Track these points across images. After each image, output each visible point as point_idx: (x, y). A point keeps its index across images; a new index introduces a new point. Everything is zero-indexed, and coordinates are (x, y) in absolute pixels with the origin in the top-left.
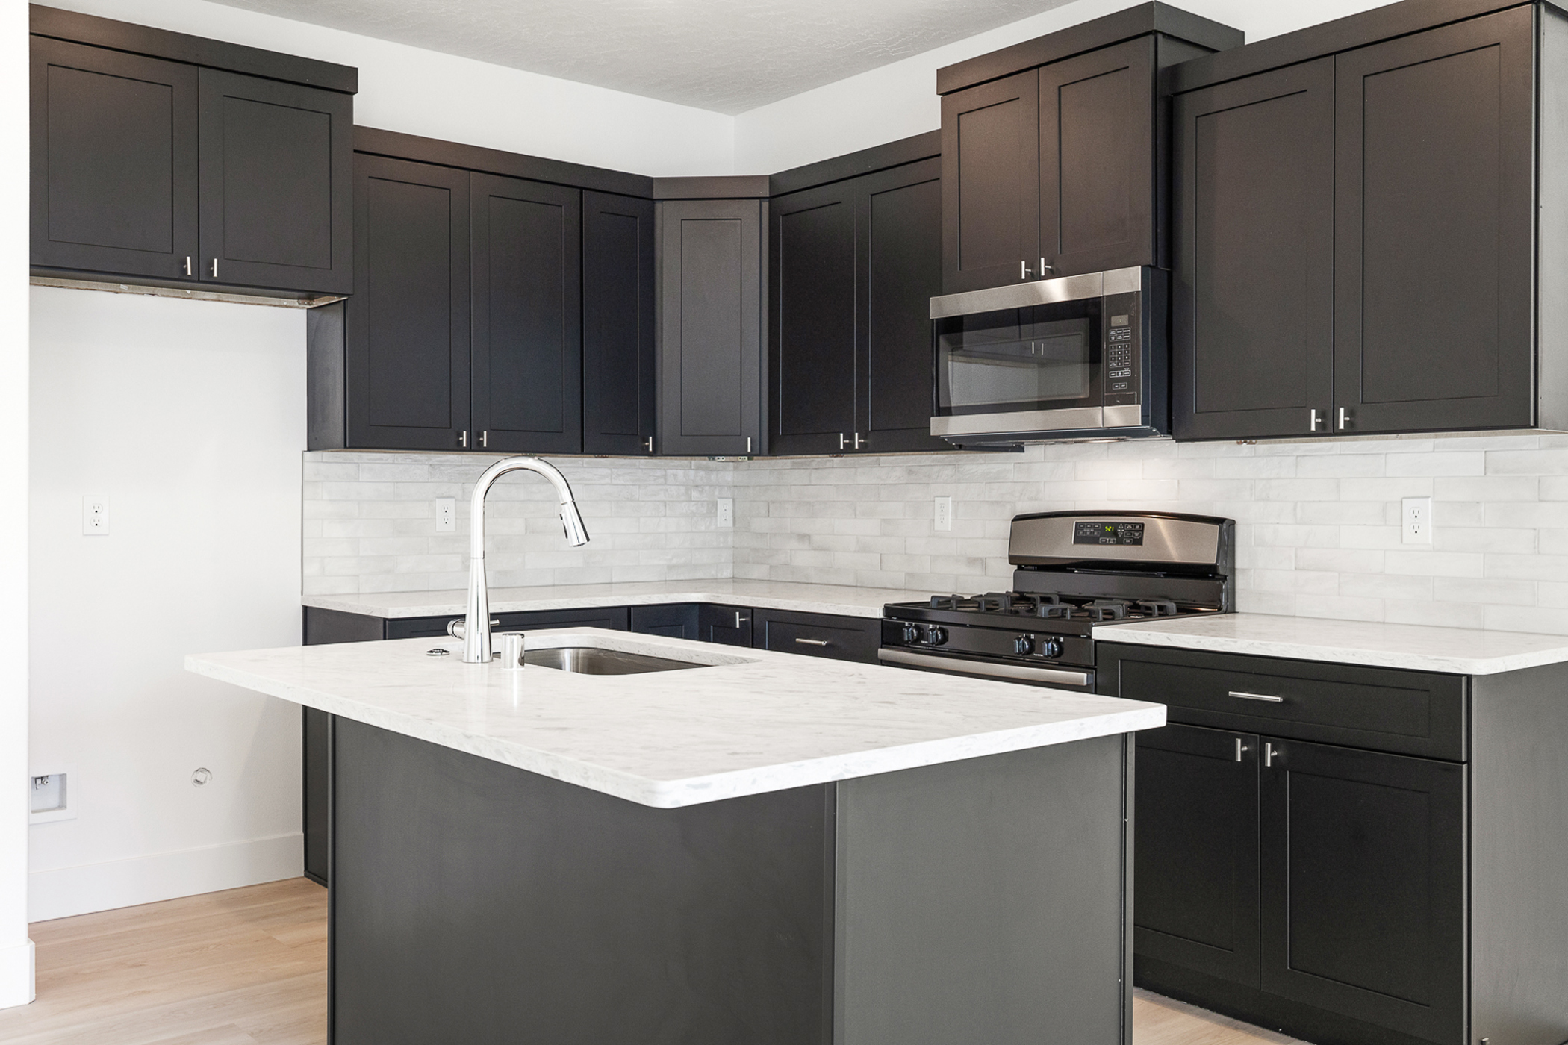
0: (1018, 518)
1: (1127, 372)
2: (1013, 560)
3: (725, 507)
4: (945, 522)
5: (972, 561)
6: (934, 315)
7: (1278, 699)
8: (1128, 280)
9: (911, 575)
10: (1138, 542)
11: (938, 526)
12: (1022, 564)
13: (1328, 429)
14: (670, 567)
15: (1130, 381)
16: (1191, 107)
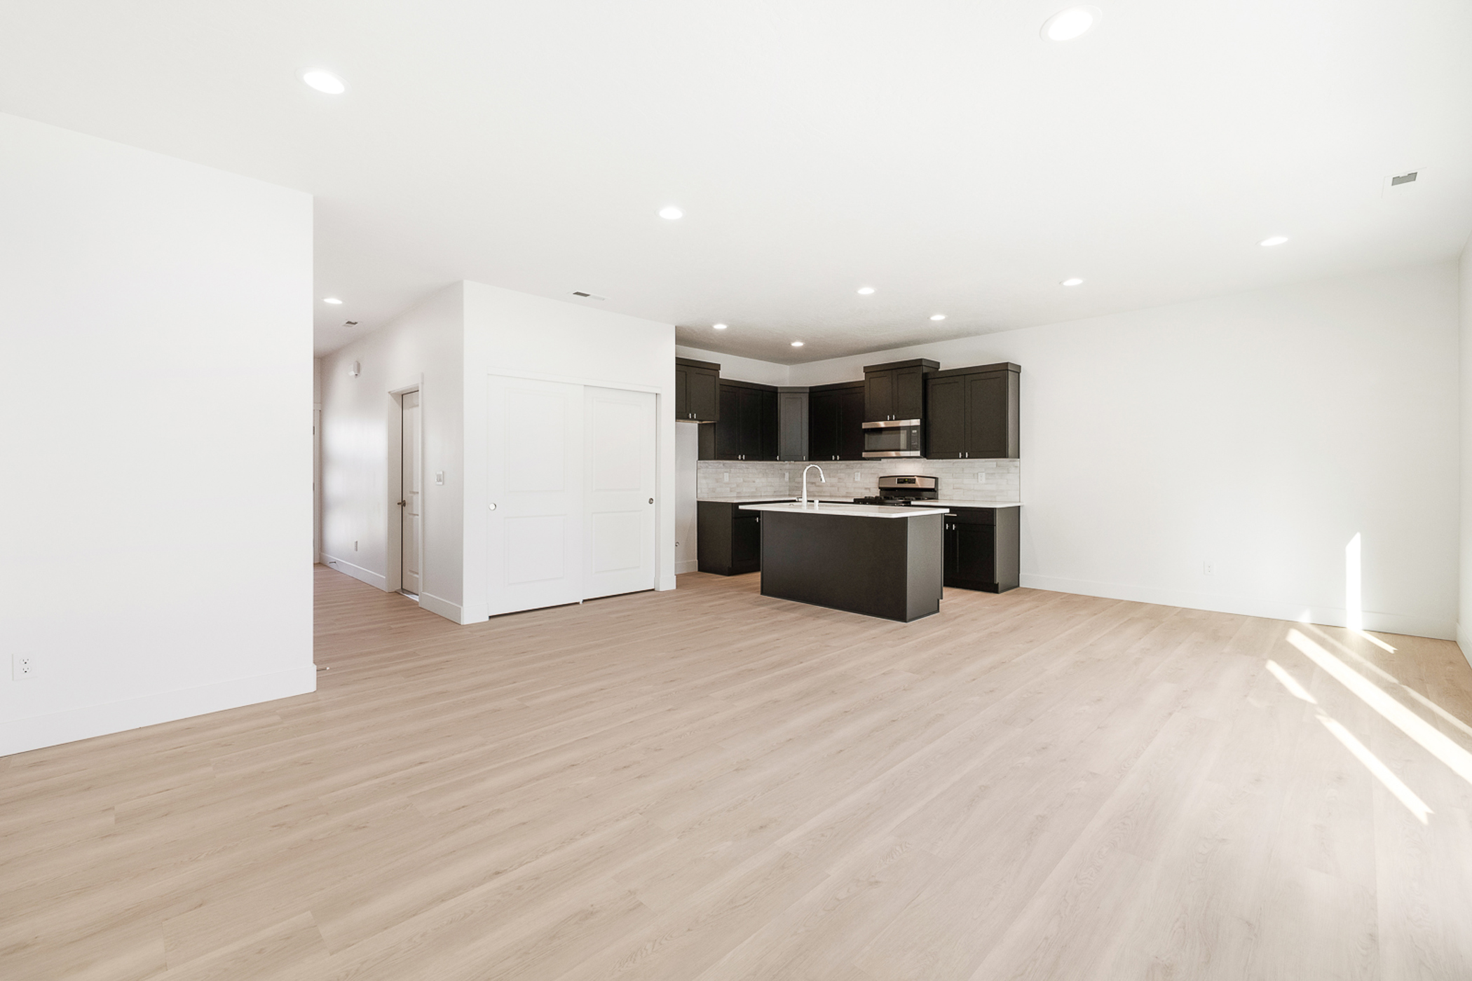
0: (881, 478)
1: (916, 443)
2: (879, 488)
3: (787, 475)
4: (858, 478)
5: (866, 489)
6: (863, 427)
7: (955, 515)
8: (916, 422)
9: (847, 493)
10: (914, 483)
11: (856, 480)
12: (881, 489)
13: (963, 457)
14: (775, 492)
15: (917, 446)
16: (931, 383)
